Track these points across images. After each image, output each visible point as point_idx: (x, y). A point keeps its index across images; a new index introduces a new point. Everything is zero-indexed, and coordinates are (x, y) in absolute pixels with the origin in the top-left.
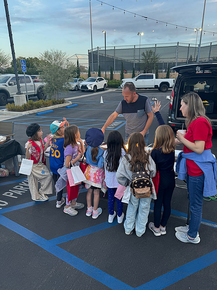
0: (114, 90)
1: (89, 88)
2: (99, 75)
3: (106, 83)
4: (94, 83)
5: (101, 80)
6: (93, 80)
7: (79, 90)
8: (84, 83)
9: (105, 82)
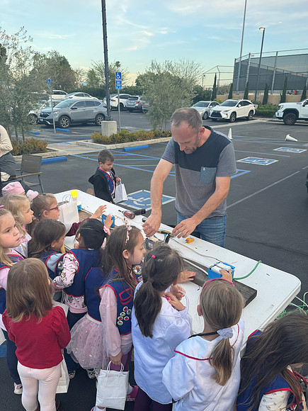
0: (265, 120)
1: (224, 116)
2: (246, 97)
3: (253, 108)
6: (232, 104)
7: (208, 118)
8: (217, 108)
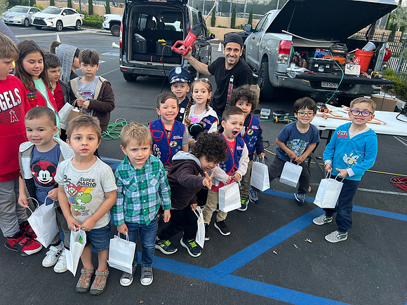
0: (95, 31)
1: (49, 24)
2: (70, 5)
3: (80, 18)
4: (59, 17)
5: (70, 12)
6: (57, 12)
7: (30, 26)
8: (38, 15)
9: (77, 16)
